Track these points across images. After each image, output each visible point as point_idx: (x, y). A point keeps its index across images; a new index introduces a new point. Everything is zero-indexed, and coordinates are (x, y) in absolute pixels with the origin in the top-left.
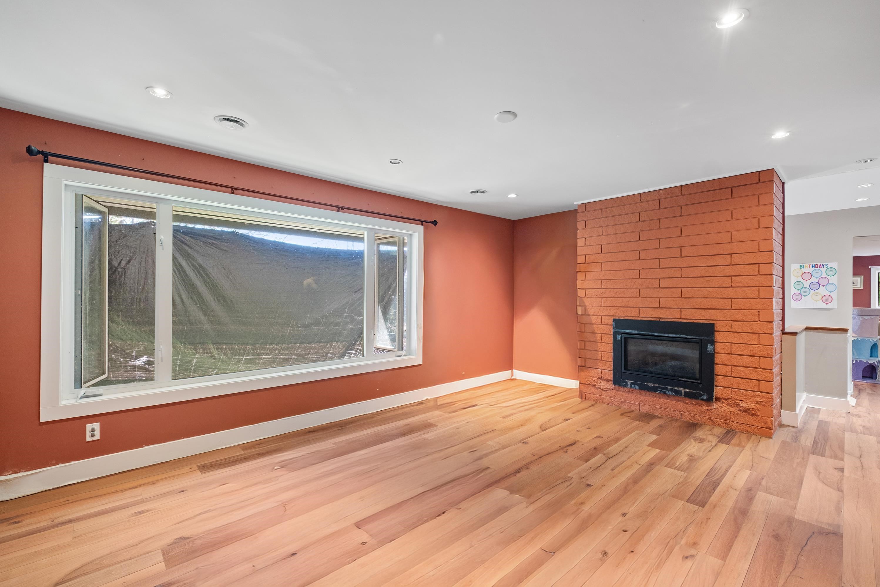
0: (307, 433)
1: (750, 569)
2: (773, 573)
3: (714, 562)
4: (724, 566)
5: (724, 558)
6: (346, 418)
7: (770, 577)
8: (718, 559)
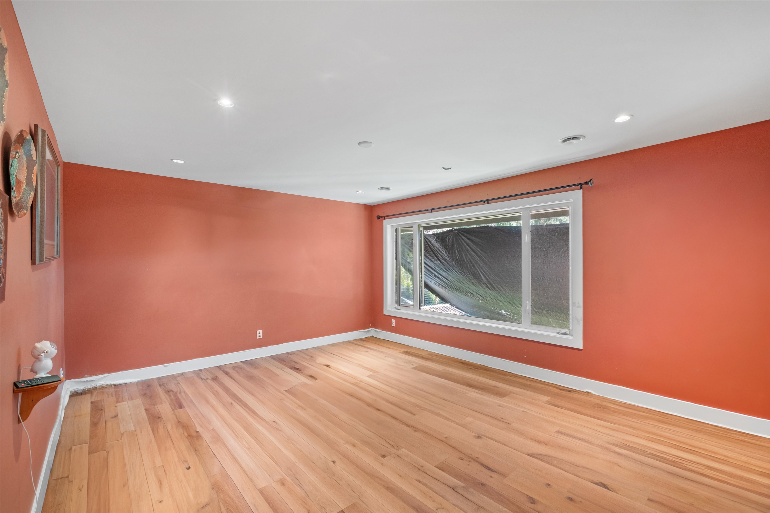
0: (459, 362)
1: (243, 499)
2: (231, 509)
3: (262, 484)
4: (255, 487)
5: (261, 491)
6: (494, 368)
7: (230, 505)
8: (262, 488)
